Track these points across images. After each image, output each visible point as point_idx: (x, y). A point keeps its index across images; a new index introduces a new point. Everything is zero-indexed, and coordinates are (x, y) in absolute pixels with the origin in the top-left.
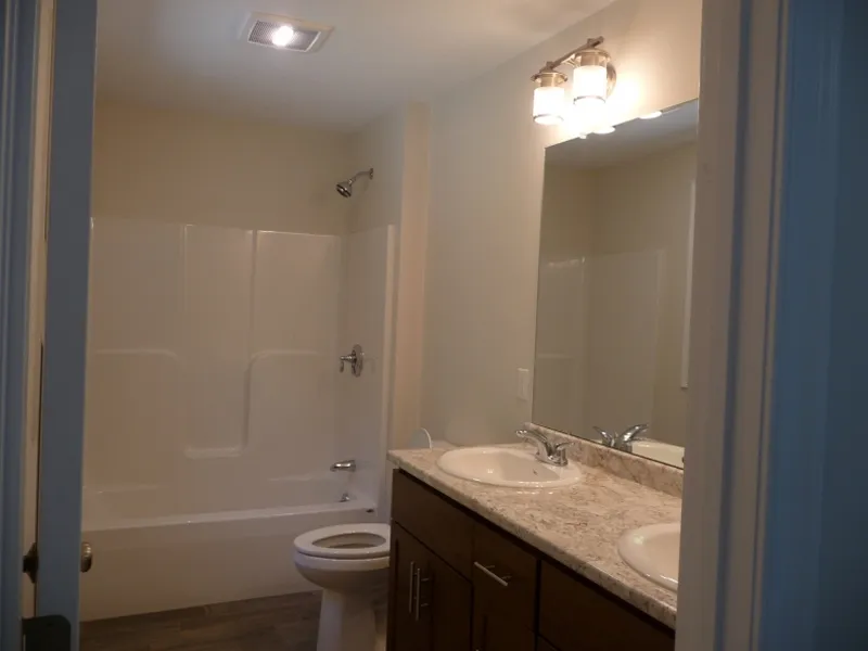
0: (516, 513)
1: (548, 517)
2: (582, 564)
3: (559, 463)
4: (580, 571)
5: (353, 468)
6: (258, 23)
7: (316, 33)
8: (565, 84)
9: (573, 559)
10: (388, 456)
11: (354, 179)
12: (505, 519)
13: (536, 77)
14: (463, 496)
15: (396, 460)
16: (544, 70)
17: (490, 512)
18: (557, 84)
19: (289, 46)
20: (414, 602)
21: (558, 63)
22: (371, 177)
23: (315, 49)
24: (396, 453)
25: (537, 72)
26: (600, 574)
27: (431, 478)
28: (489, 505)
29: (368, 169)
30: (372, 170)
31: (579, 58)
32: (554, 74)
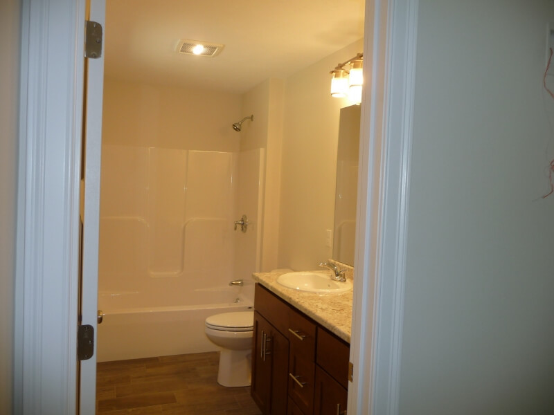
0: (309, 304)
1: (324, 306)
2: (333, 327)
3: (340, 281)
4: (333, 331)
5: (242, 284)
6: (185, 44)
7: (215, 48)
8: (348, 75)
9: (330, 325)
10: (253, 276)
11: (242, 121)
12: (303, 307)
13: (333, 72)
14: (285, 296)
15: (257, 278)
16: (336, 68)
17: (297, 303)
18: (344, 76)
19: (202, 54)
20: (263, 352)
21: (344, 65)
22: (252, 120)
23: (217, 54)
24: (257, 274)
25: (333, 69)
26: (340, 332)
27: (272, 287)
28: (297, 300)
29: (250, 116)
30: (252, 116)
31: (353, 64)
32: (342, 71)
